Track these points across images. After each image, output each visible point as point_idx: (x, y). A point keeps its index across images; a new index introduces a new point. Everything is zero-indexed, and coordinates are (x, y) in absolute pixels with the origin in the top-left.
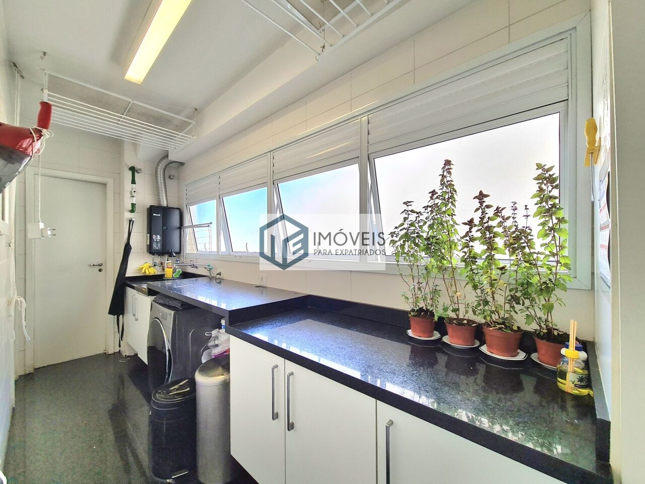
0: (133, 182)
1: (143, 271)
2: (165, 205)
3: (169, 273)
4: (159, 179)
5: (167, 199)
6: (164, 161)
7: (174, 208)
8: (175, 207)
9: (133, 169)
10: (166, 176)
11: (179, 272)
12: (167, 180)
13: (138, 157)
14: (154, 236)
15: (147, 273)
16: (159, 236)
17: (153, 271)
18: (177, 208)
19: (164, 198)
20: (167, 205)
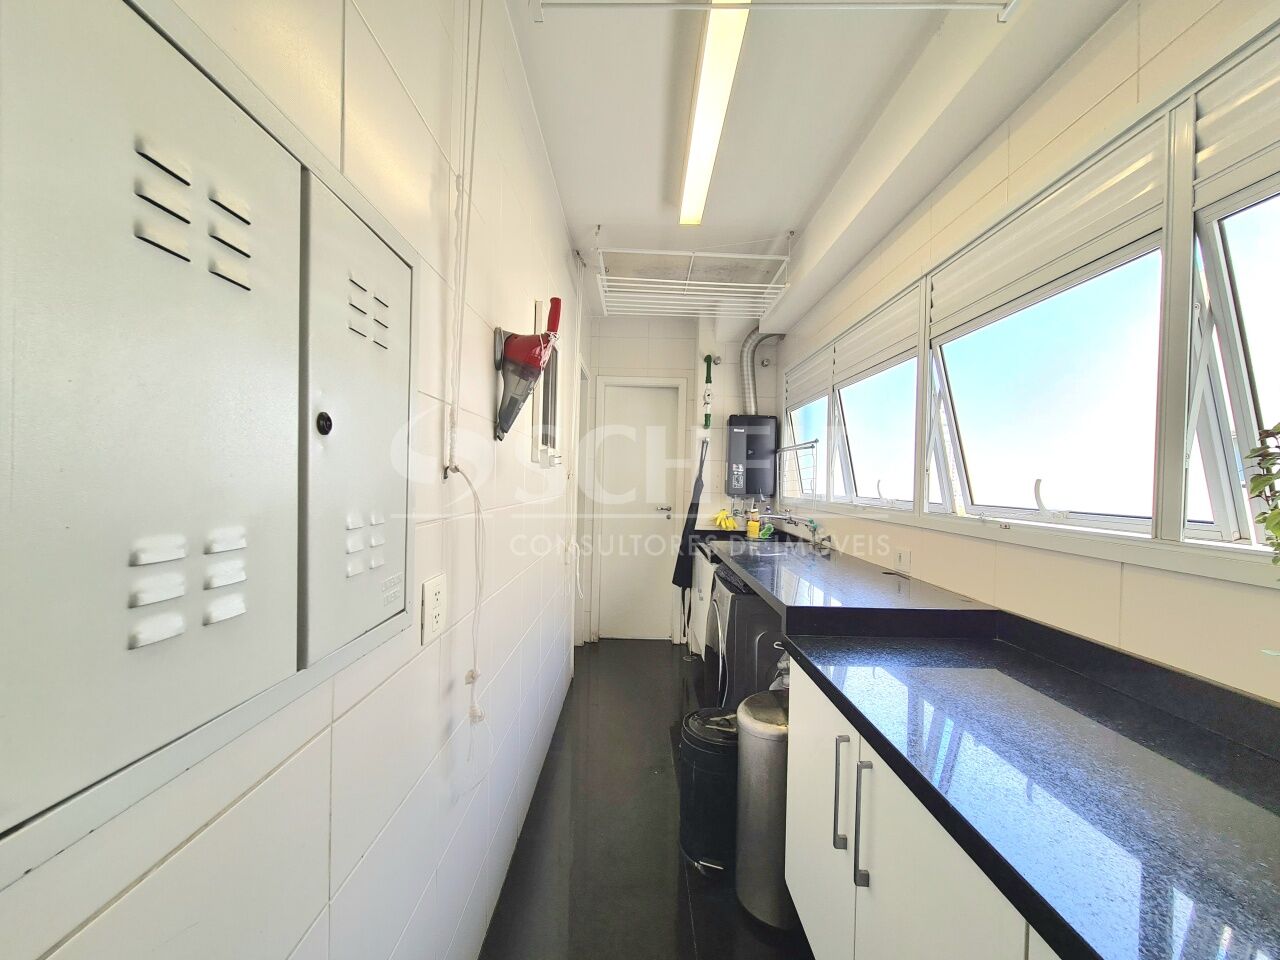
0: (708, 380)
1: (718, 523)
2: (753, 413)
3: (754, 530)
4: (745, 368)
5: (756, 402)
6: (754, 337)
7: (766, 417)
8: (769, 414)
9: (708, 360)
10: (756, 362)
11: (770, 529)
12: (758, 367)
13: (717, 339)
14: (734, 466)
15: (724, 527)
16: (741, 466)
17: (730, 525)
18: (771, 417)
19: (752, 400)
20: (756, 412)
